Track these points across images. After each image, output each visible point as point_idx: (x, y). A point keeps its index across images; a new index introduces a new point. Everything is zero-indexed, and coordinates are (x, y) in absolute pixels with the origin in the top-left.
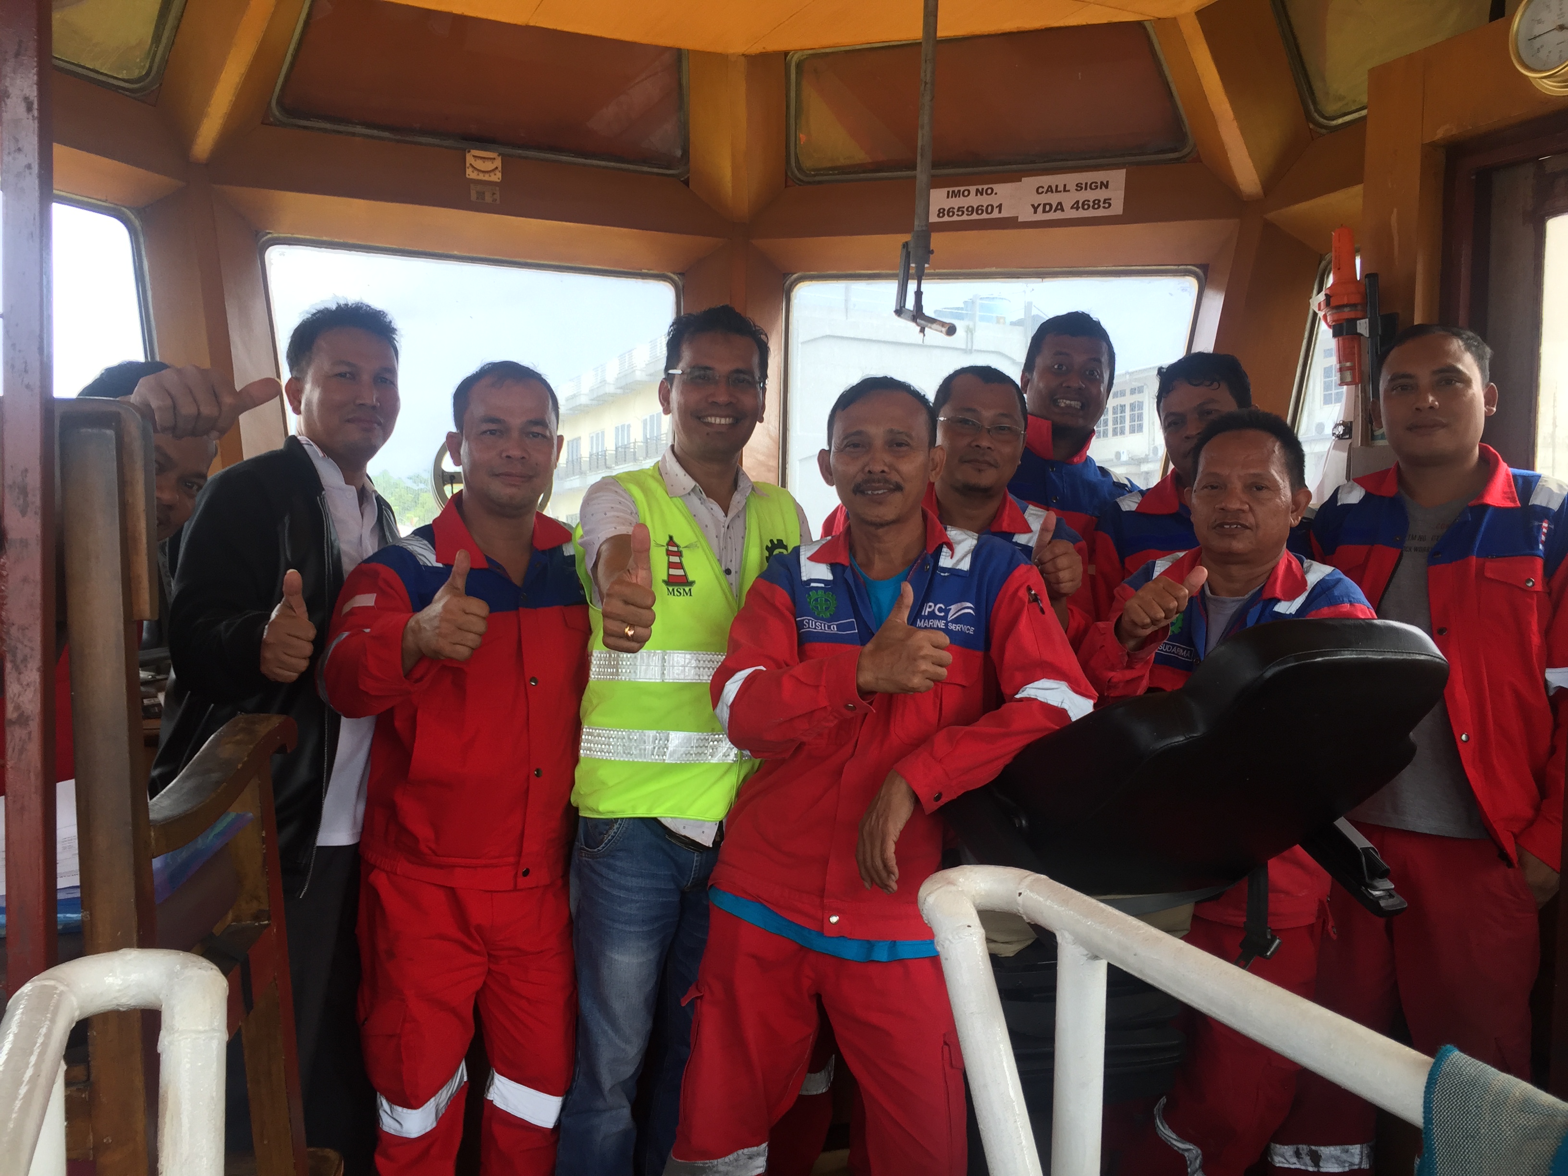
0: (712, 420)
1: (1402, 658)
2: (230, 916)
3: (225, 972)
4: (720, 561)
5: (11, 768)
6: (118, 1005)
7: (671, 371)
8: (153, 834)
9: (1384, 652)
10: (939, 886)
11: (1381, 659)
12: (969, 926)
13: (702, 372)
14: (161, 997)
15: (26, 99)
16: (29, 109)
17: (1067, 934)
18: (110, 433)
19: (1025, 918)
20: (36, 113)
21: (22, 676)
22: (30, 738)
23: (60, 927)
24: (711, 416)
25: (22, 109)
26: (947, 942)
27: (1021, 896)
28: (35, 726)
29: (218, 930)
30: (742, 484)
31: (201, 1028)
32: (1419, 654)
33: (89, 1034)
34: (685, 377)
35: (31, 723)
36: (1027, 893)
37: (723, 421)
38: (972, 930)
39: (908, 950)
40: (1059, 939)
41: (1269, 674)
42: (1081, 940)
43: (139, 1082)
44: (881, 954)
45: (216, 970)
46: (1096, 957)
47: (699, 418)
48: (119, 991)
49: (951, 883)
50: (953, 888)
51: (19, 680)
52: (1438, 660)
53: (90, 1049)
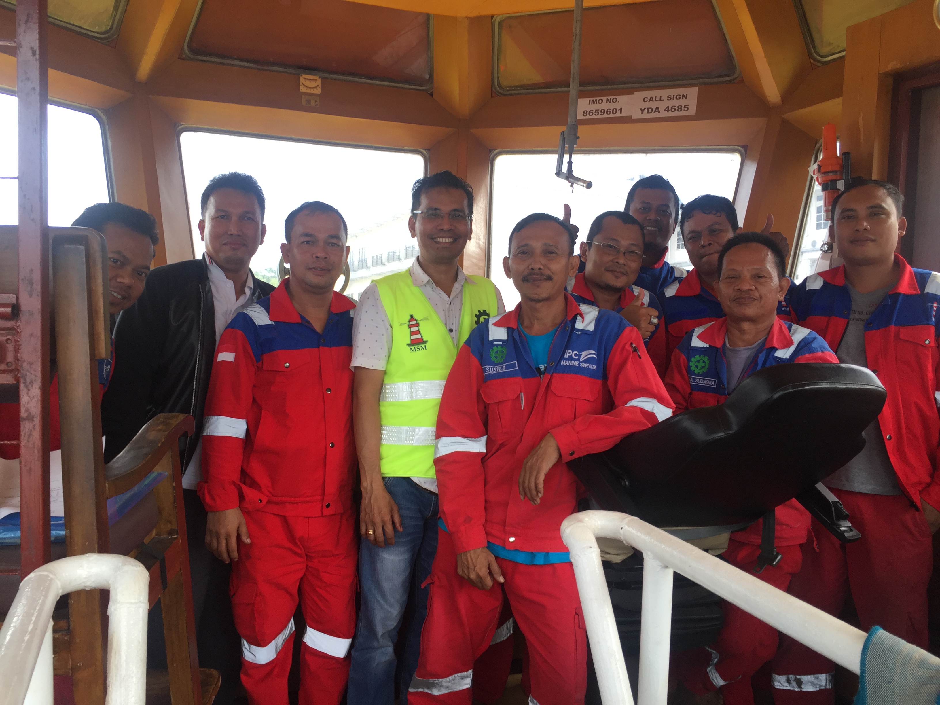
0: (441, 240)
1: (858, 387)
2: (154, 532)
3: (148, 568)
4: (446, 324)
5: (24, 446)
6: (85, 587)
7: (415, 212)
8: (107, 485)
9: (847, 383)
10: (573, 523)
11: (845, 388)
12: (590, 547)
13: (434, 212)
14: (110, 582)
15: (32, 48)
16: (34, 54)
17: (649, 553)
18: (82, 248)
19: (624, 542)
20: (37, 56)
21: (30, 392)
22: (34, 428)
23: (52, 539)
24: (440, 237)
25: (30, 54)
26: (577, 557)
27: (622, 529)
28: (37, 421)
29: (146, 540)
30: (460, 277)
31: (133, 601)
32: (868, 385)
33: (69, 602)
34: (423, 215)
35: (35, 419)
36: (626, 527)
37: (447, 240)
38: (592, 549)
39: (555, 558)
40: (645, 556)
41: (776, 396)
42: (657, 557)
43: (98, 630)
44: (540, 560)
45: (142, 567)
46: (666, 567)
47: (433, 239)
48: (85, 578)
49: (581, 521)
50: (581, 524)
51: (28, 394)
52: (880, 389)
53: (70, 611)
